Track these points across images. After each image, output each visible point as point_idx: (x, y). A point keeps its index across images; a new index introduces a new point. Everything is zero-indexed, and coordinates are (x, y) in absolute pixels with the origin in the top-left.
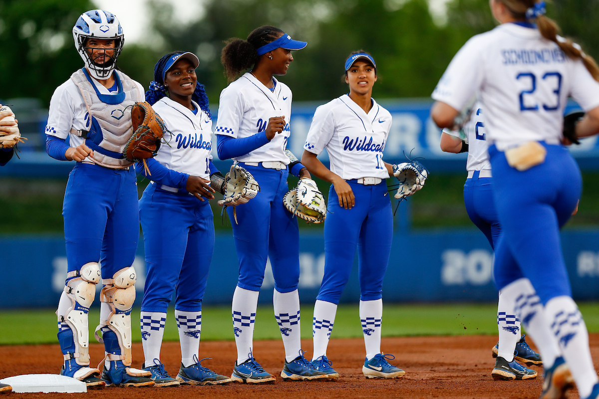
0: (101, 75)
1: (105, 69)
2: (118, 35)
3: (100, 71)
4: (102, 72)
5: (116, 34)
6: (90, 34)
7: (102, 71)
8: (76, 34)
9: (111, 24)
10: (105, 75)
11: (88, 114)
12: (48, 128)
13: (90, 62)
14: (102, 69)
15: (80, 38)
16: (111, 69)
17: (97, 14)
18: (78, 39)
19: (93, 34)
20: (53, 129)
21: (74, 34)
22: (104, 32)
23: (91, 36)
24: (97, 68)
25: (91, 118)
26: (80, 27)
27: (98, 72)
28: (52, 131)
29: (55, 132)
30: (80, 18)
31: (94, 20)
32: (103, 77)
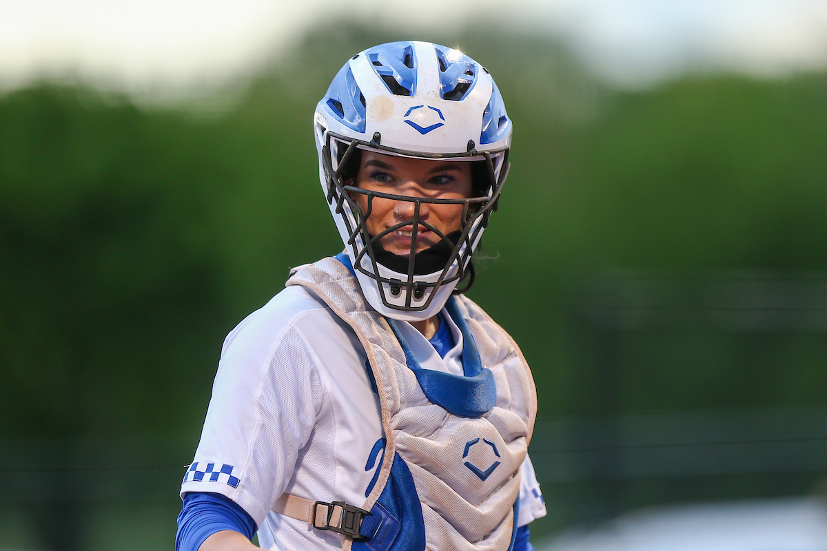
0: (400, 301)
1: (417, 278)
2: (479, 147)
3: (396, 287)
4: (404, 293)
5: (471, 145)
6: (367, 137)
7: (404, 284)
8: (323, 130)
9: (451, 104)
10: (414, 304)
11: (383, 443)
12: (202, 467)
13: (360, 247)
14: (404, 277)
15: (334, 146)
16: (443, 282)
17: (408, 60)
18: (327, 148)
19: (377, 138)
20: (227, 469)
21: (318, 131)
22: (424, 131)
23: (370, 145)
24: (386, 272)
25: (389, 461)
26: (336, 106)
27: (387, 291)
28: (224, 478)
29: (234, 482)
30: (343, 70)
31: (389, 81)
32: (407, 309)
